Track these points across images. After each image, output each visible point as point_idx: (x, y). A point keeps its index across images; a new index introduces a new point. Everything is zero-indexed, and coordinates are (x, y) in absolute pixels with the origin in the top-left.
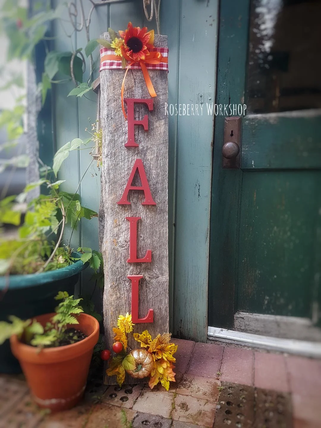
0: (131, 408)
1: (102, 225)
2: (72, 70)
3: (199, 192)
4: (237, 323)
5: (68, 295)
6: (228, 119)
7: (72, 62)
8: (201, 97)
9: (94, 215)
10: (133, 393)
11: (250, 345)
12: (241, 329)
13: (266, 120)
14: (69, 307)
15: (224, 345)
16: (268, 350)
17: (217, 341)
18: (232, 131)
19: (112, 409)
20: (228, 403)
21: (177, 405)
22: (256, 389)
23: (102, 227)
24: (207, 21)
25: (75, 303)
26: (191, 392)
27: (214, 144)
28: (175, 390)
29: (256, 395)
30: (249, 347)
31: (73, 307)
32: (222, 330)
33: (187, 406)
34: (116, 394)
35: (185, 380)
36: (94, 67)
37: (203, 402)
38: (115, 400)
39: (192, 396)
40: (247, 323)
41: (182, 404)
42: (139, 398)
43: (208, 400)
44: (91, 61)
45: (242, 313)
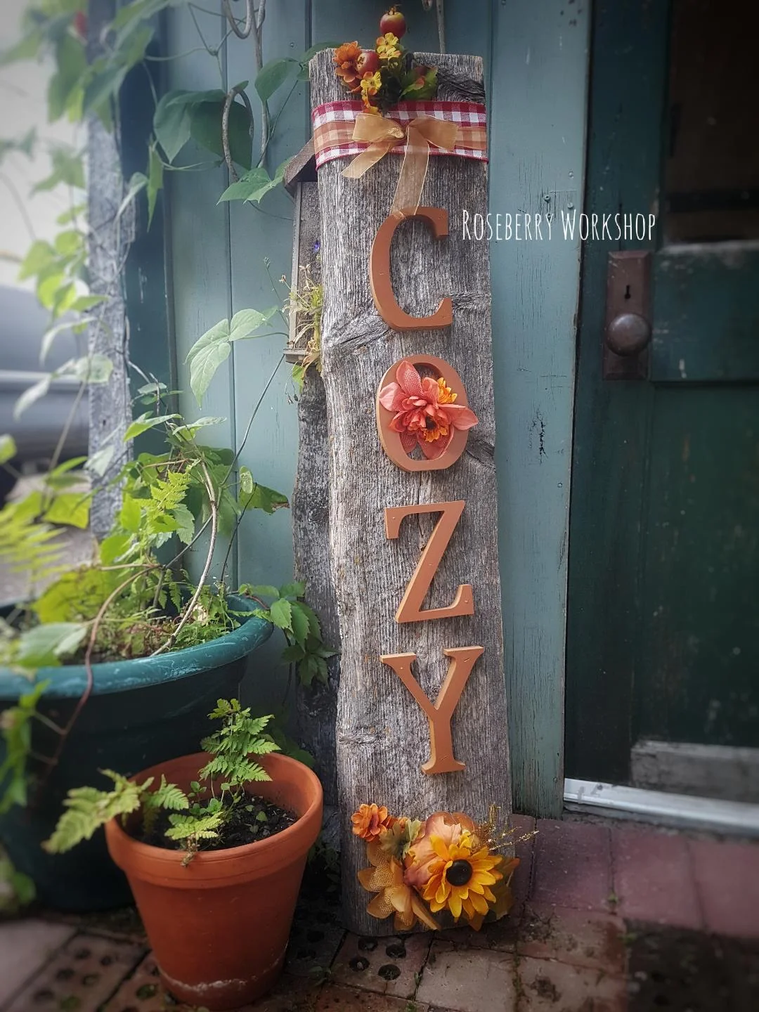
0: (412, 997)
1: (301, 527)
2: (225, 135)
3: (541, 440)
4: (638, 769)
5: (239, 708)
6: (616, 256)
7: (225, 117)
8: (548, 201)
9: (279, 503)
10: (408, 955)
11: (672, 822)
12: (650, 784)
13: (716, 260)
14: (243, 736)
15: (606, 824)
16: (721, 835)
17: (591, 814)
18: (628, 287)
19: (363, 1001)
20: (656, 976)
21: (527, 985)
22: (714, 936)
23: (302, 532)
24: (562, 13)
25: (256, 727)
26: (554, 951)
27: (579, 319)
28: (513, 946)
29: (719, 953)
30: (670, 827)
31: (253, 736)
32: (600, 788)
33: (554, 987)
34: (365, 959)
35: (533, 920)
36: (271, 131)
37: (590, 977)
38: (365, 974)
39: (561, 959)
40: (664, 767)
41: (540, 982)
42: (426, 968)
43: (600, 970)
44: (263, 115)
45: (650, 743)
